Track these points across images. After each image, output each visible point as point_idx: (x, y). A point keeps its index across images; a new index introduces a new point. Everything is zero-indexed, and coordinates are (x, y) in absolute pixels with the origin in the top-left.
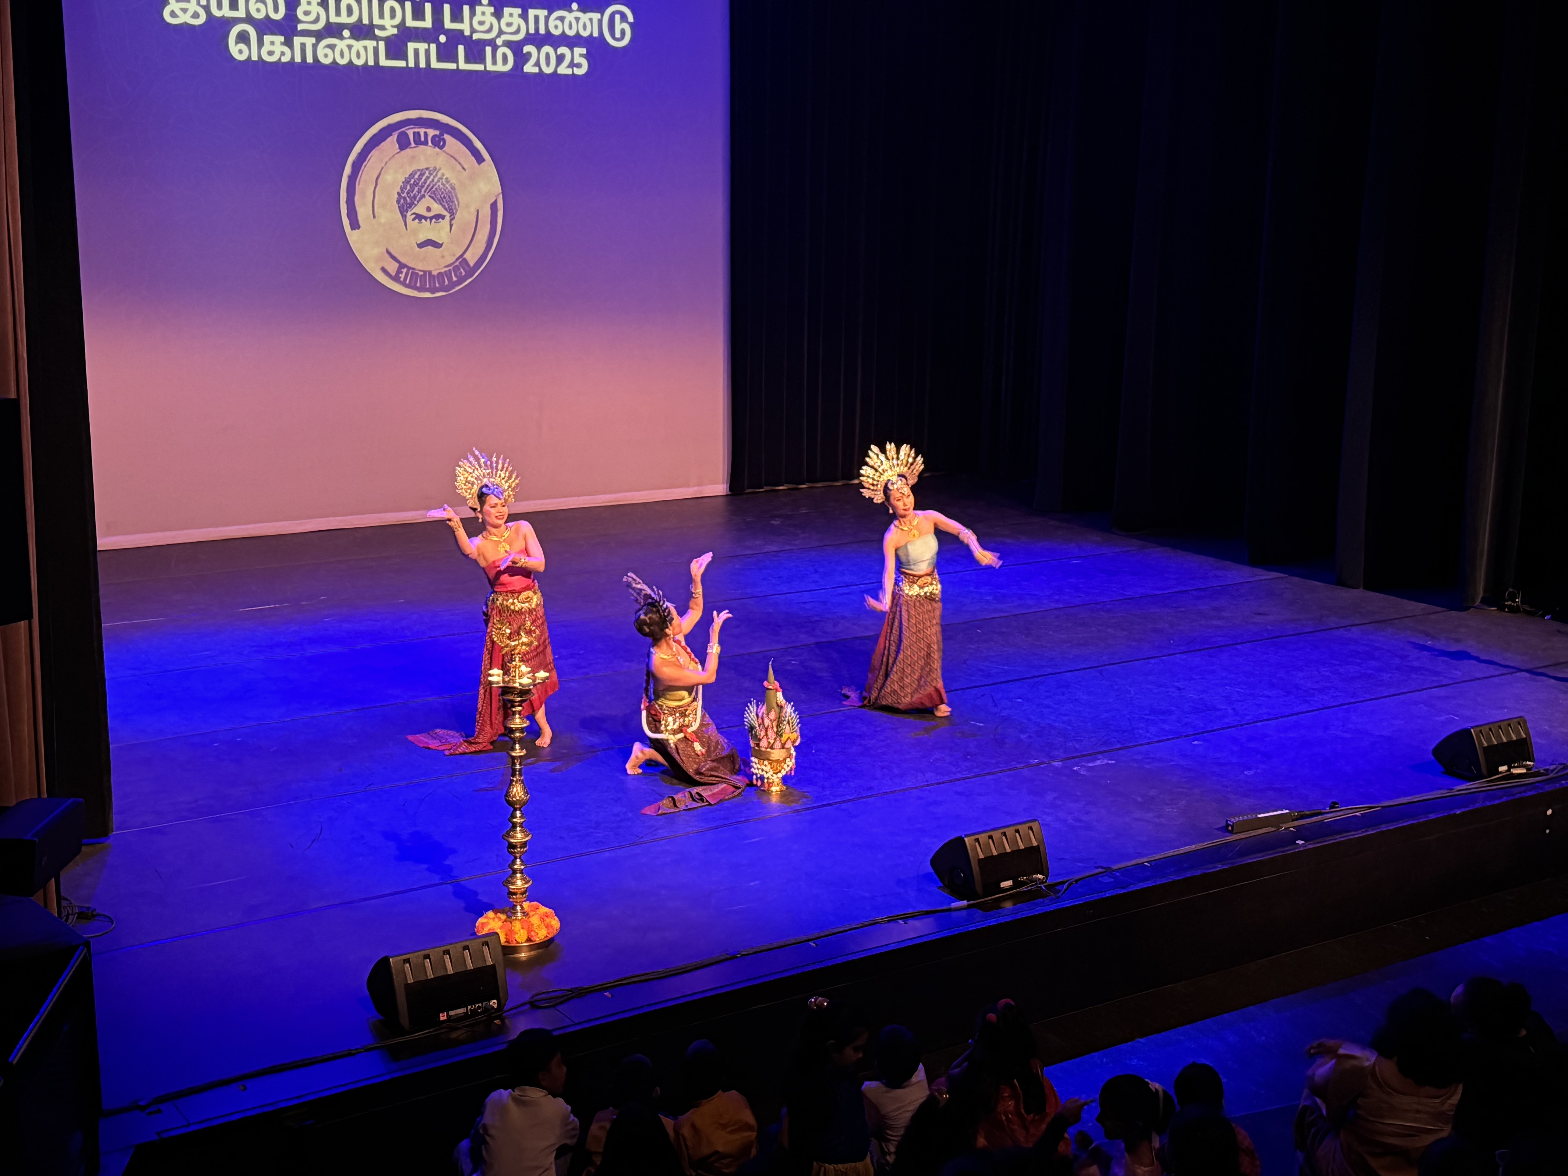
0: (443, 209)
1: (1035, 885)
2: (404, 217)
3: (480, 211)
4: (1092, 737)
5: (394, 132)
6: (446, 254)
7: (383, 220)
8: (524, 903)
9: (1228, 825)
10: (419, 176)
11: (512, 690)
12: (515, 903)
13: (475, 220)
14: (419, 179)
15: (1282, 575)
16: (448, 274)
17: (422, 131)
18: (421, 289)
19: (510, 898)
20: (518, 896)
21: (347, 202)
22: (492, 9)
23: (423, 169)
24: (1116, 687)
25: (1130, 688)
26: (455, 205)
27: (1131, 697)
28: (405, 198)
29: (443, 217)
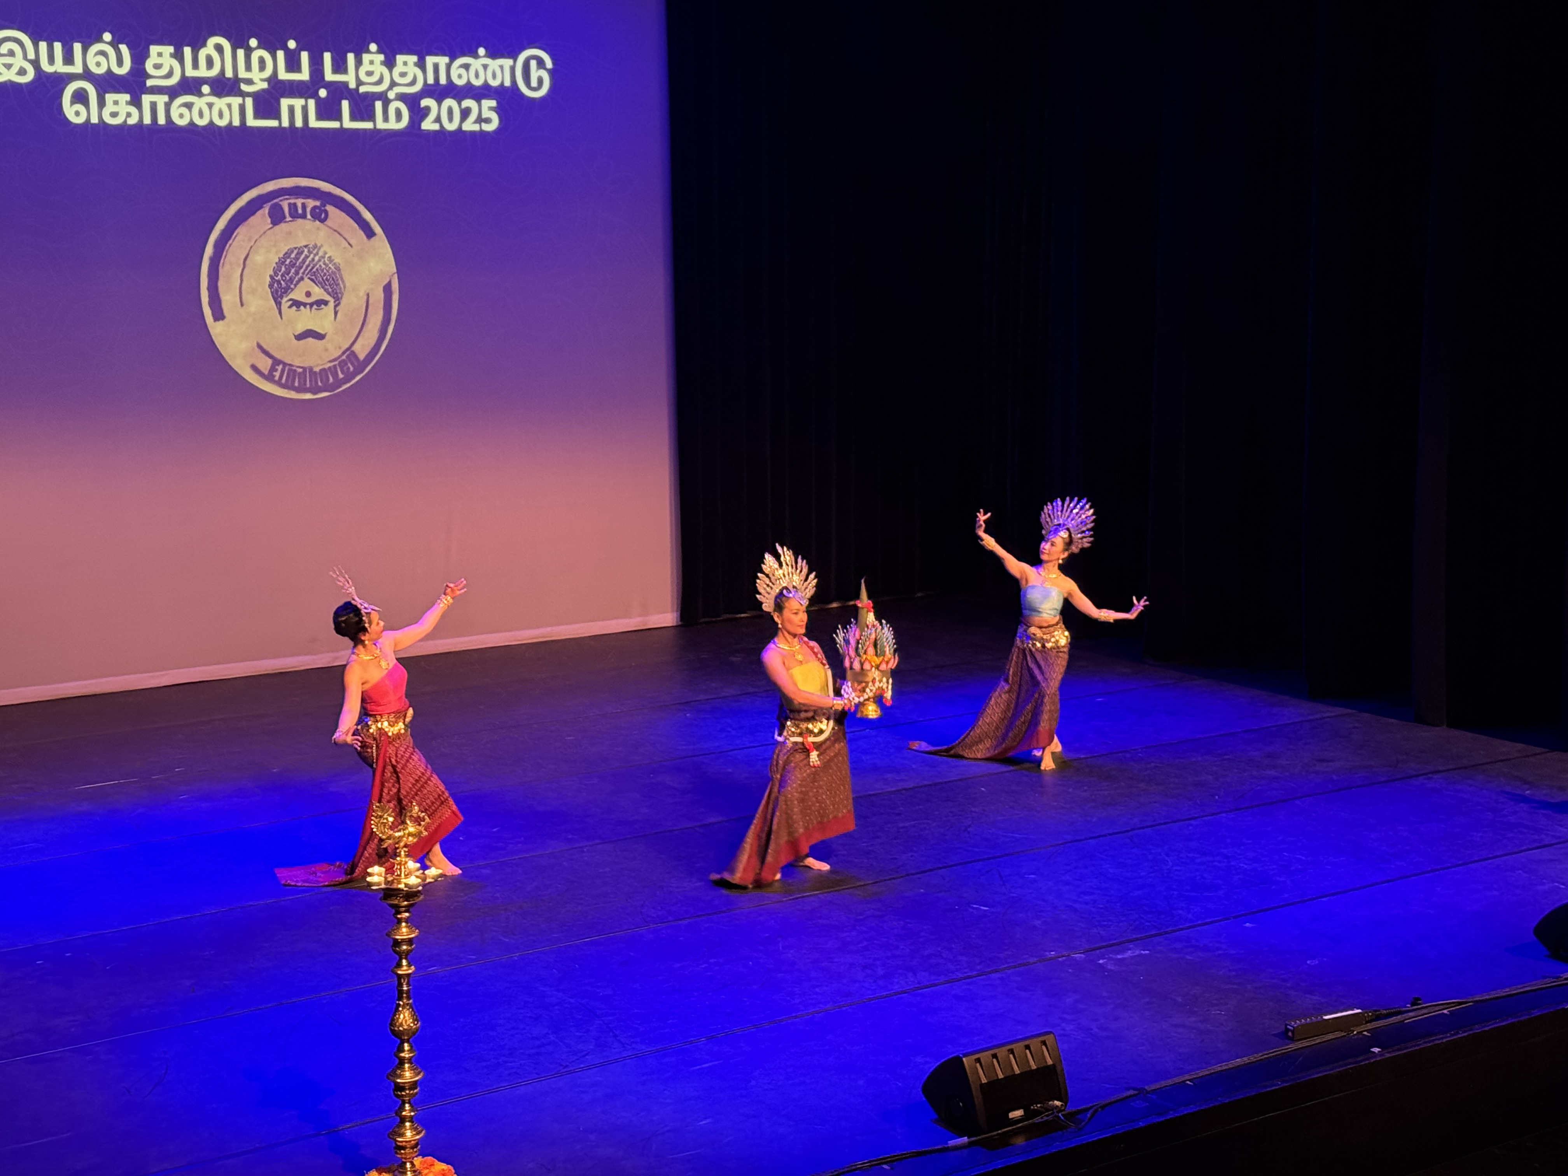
0: (325, 293)
1: (1051, 1114)
2: (279, 304)
3: (370, 295)
4: (1122, 921)
5: (265, 203)
6: (330, 346)
7: (253, 309)
8: (415, 1159)
9: (1287, 1030)
10: (296, 255)
11: (396, 893)
12: (404, 1160)
13: (365, 305)
14: (297, 259)
15: (1349, 711)
16: (333, 371)
17: (299, 202)
18: (298, 390)
19: (397, 1153)
20: (407, 1151)
21: (208, 289)
22: (381, 57)
23: (301, 247)
24: (1150, 857)
25: (1167, 858)
26: (341, 289)
27: (1168, 869)
28: (279, 282)
29: (326, 303)
